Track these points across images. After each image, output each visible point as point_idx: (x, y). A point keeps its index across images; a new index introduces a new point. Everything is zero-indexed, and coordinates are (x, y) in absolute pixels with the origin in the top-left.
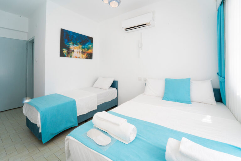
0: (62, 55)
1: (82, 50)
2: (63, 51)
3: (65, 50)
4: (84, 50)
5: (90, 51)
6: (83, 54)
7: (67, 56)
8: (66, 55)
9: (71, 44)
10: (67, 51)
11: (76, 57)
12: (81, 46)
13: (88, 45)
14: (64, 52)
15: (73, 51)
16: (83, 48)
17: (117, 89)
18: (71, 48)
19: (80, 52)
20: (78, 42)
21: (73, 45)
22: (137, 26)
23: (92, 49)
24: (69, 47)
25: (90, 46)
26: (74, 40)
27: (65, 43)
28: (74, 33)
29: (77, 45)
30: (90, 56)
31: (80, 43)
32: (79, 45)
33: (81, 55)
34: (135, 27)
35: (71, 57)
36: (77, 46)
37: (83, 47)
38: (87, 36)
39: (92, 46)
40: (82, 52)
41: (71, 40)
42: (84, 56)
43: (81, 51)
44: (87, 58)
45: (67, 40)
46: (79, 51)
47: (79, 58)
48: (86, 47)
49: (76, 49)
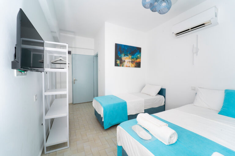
0: (116, 65)
1: (132, 60)
2: (117, 61)
3: (118, 60)
4: (133, 59)
5: (138, 60)
6: (132, 63)
7: (120, 66)
8: (119, 65)
9: (123, 55)
10: (120, 62)
11: (127, 66)
12: (131, 57)
13: (136, 55)
14: (117, 62)
15: (125, 61)
16: (132, 58)
17: (165, 97)
18: (123, 59)
19: (130, 62)
20: (128, 53)
21: (124, 56)
22: (192, 29)
23: (140, 58)
24: (121, 58)
25: (139, 55)
26: (125, 52)
27: (119, 55)
28: (125, 46)
29: (127, 55)
30: (138, 65)
31: (130, 54)
32: (129, 56)
33: (130, 64)
34: (189, 30)
35: (123, 66)
36: (128, 57)
37: (133, 57)
38: (136, 47)
39: (140, 56)
40: (132, 62)
41: (123, 52)
42: (133, 65)
43: (131, 61)
44: (136, 67)
45: (119, 53)
46: (129, 61)
47: (129, 67)
48: (135, 57)
49: (127, 59)
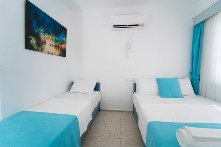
0: (28, 46)
1: (56, 43)
2: (30, 39)
3: (33, 38)
4: (57, 43)
5: (63, 46)
6: (57, 49)
7: (37, 50)
8: (35, 47)
9: (42, 30)
10: (37, 42)
11: (49, 53)
12: (54, 38)
13: (62, 38)
14: (31, 41)
15: (45, 43)
16: (56, 41)
18: (42, 37)
19: (53, 46)
20: (51, 30)
21: (45, 33)
23: (66, 44)
24: (39, 35)
25: (64, 39)
26: (46, 25)
27: (34, 27)
28: (45, 15)
29: (49, 34)
30: (63, 53)
31: (53, 32)
32: (52, 35)
33: (53, 50)
35: (42, 51)
36: (50, 36)
37: (57, 38)
38: (61, 25)
39: (66, 40)
40: (56, 47)
41: (42, 25)
42: (57, 53)
43: (54, 44)
44: (61, 55)
45: (35, 23)
46: (52, 43)
47: (52, 54)
48: (60, 40)
49: (49, 41)
